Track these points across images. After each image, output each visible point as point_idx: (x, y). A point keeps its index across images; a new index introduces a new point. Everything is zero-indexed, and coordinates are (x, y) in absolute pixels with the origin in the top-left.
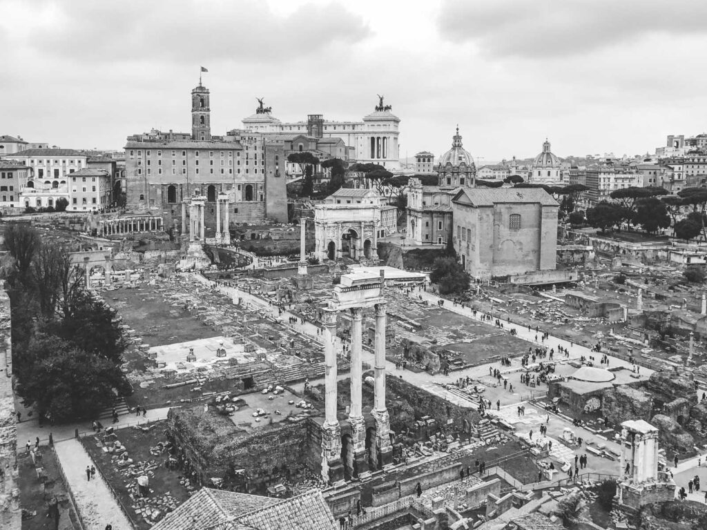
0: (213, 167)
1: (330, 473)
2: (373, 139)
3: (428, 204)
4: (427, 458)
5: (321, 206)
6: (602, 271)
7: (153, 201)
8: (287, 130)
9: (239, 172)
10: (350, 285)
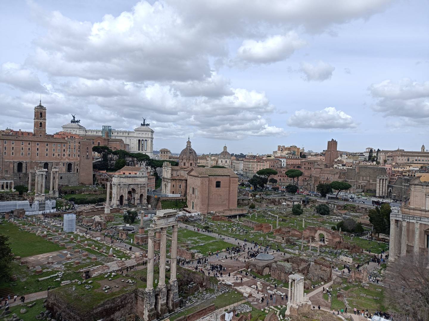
0: (48, 152)
1: (149, 316)
2: (139, 141)
3: (175, 175)
4: (195, 303)
5: (116, 176)
7: (7, 171)
8: (89, 133)
9: (64, 156)
10: (163, 216)
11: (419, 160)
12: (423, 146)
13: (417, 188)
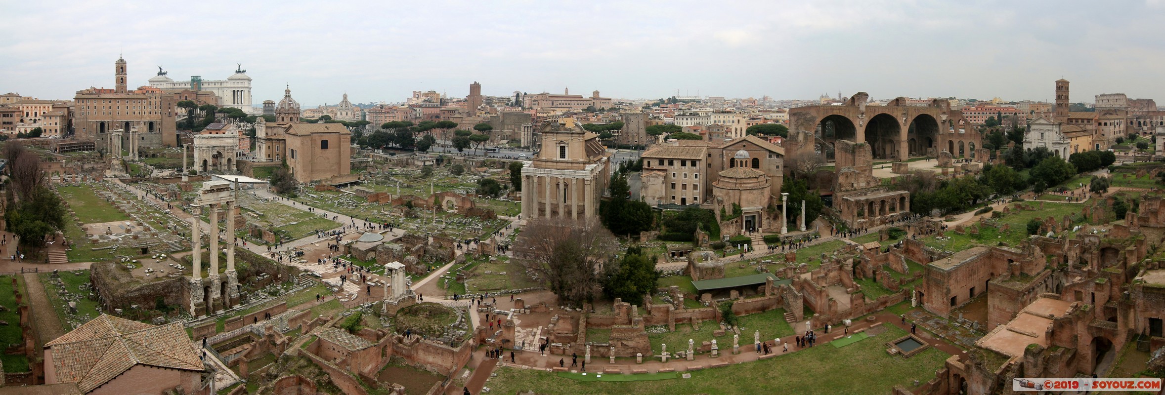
0: (128, 110)
3: (270, 134)
5: (198, 136)
6: (378, 174)
7: (91, 132)
9: (145, 114)
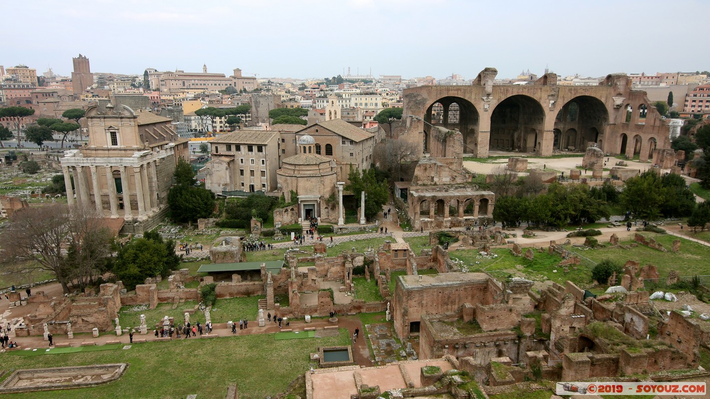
11: (197, 84)
12: (205, 66)
13: (95, 122)
